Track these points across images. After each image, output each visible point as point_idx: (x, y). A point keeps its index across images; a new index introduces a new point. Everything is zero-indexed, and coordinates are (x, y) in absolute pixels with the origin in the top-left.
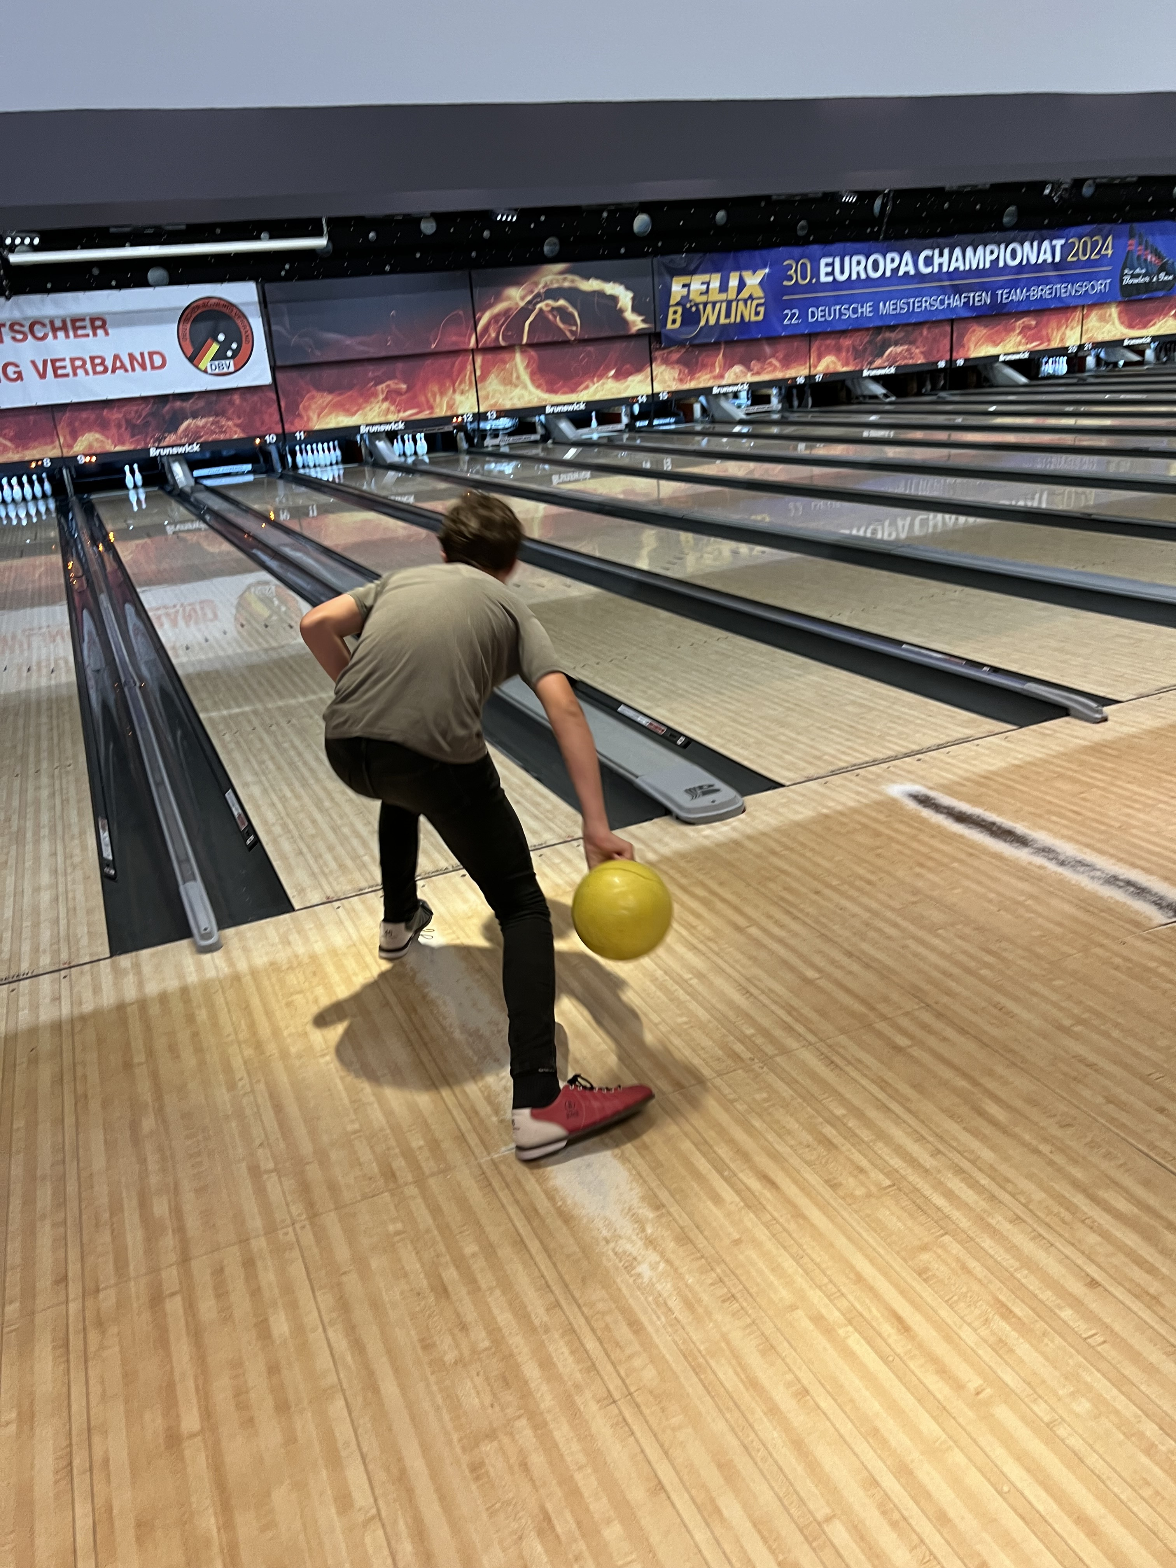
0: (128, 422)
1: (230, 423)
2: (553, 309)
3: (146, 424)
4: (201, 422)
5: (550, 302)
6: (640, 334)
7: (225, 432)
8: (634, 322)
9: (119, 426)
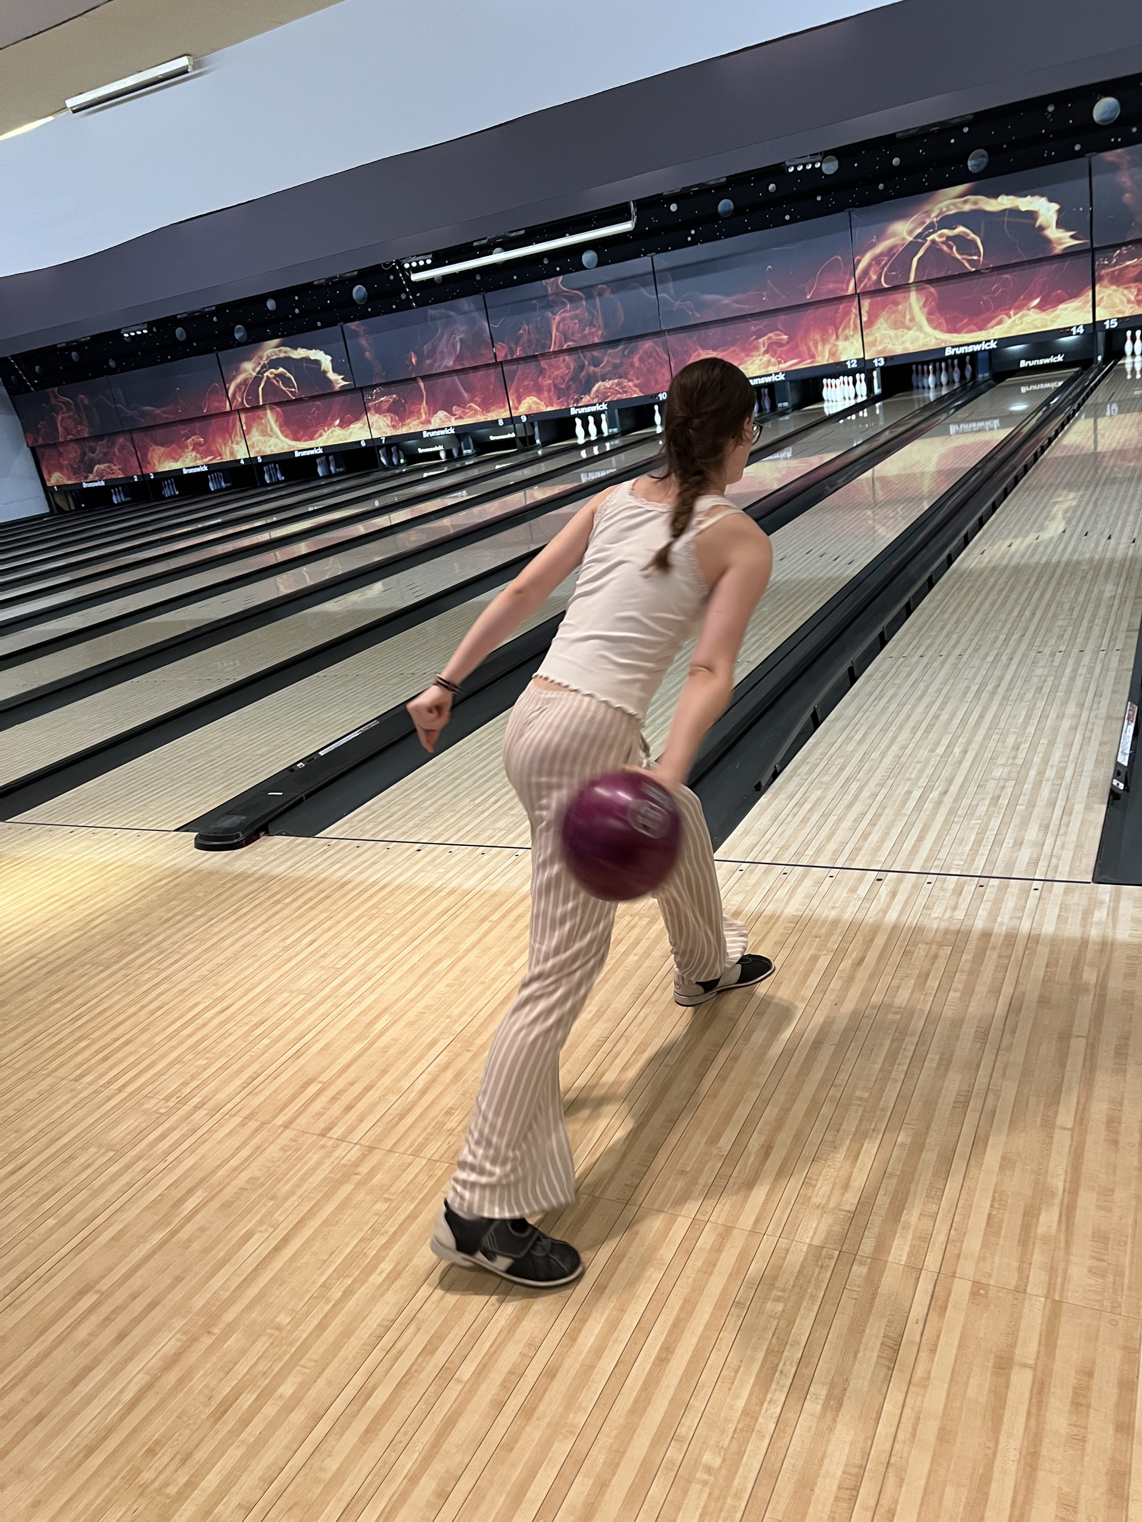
0: (555, 386)
1: (631, 384)
2: (949, 238)
3: (568, 387)
4: (608, 384)
5: (946, 231)
6: (1069, 254)
7: (625, 392)
8: (1060, 239)
9: (549, 391)
